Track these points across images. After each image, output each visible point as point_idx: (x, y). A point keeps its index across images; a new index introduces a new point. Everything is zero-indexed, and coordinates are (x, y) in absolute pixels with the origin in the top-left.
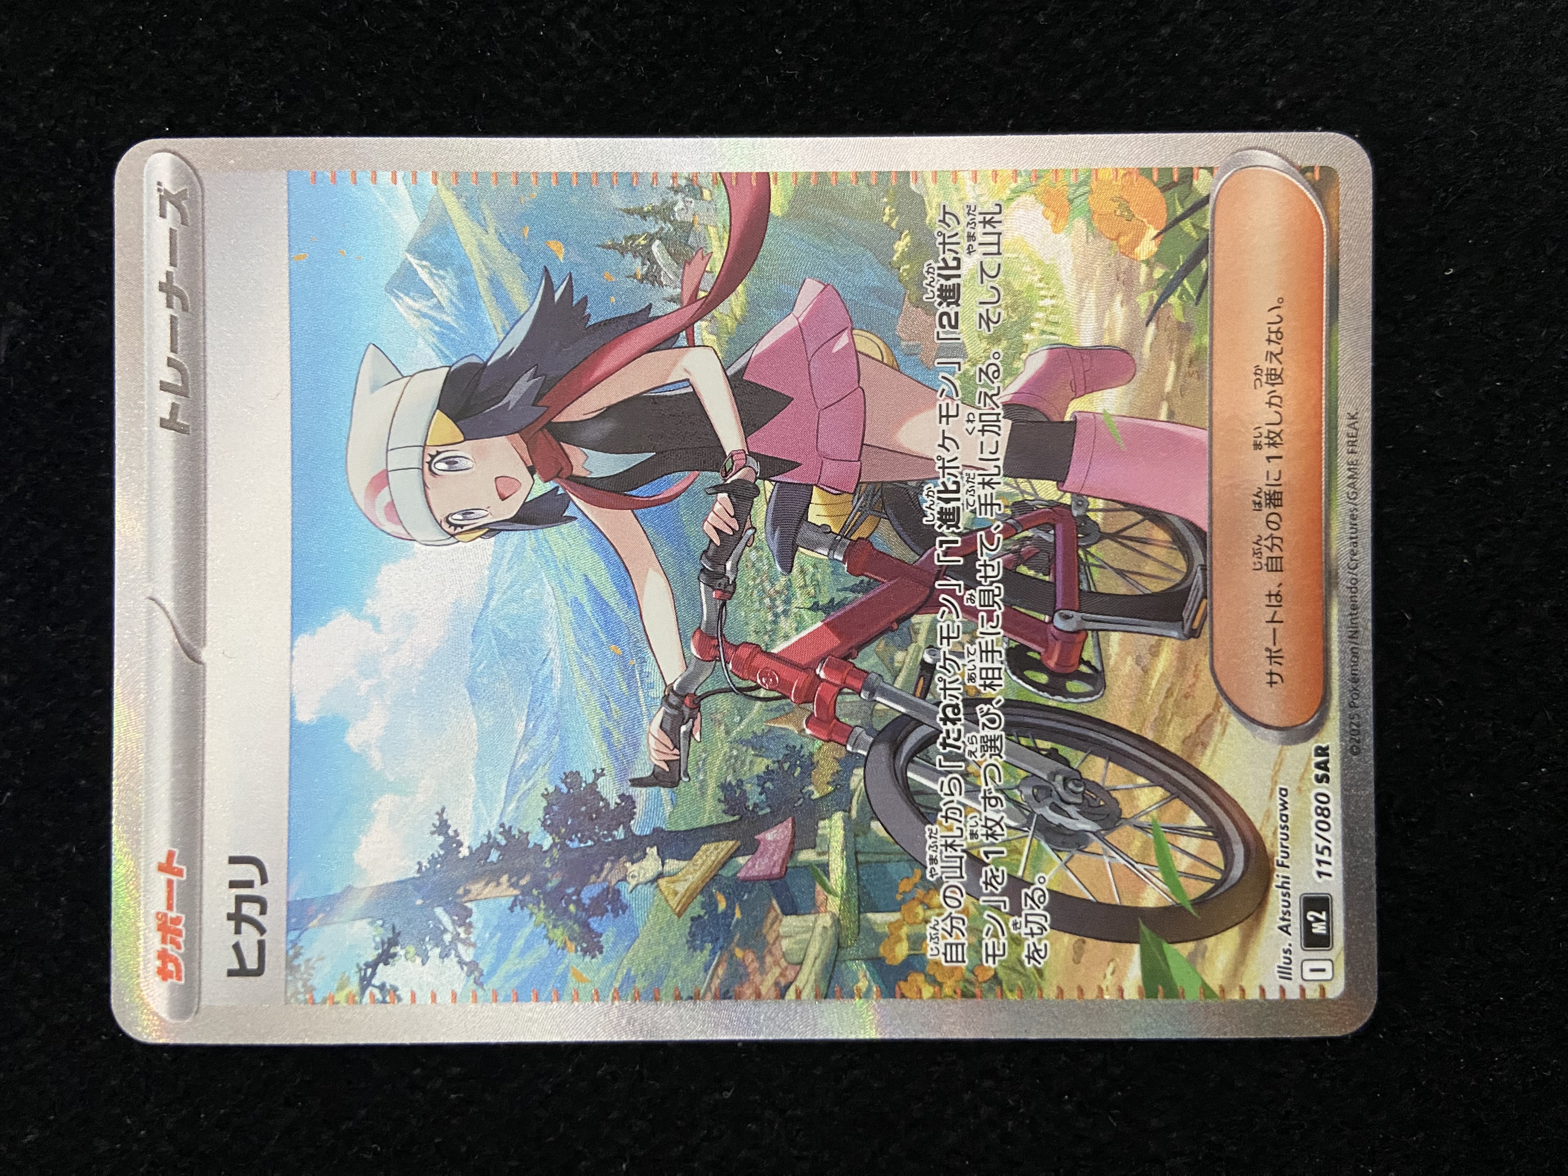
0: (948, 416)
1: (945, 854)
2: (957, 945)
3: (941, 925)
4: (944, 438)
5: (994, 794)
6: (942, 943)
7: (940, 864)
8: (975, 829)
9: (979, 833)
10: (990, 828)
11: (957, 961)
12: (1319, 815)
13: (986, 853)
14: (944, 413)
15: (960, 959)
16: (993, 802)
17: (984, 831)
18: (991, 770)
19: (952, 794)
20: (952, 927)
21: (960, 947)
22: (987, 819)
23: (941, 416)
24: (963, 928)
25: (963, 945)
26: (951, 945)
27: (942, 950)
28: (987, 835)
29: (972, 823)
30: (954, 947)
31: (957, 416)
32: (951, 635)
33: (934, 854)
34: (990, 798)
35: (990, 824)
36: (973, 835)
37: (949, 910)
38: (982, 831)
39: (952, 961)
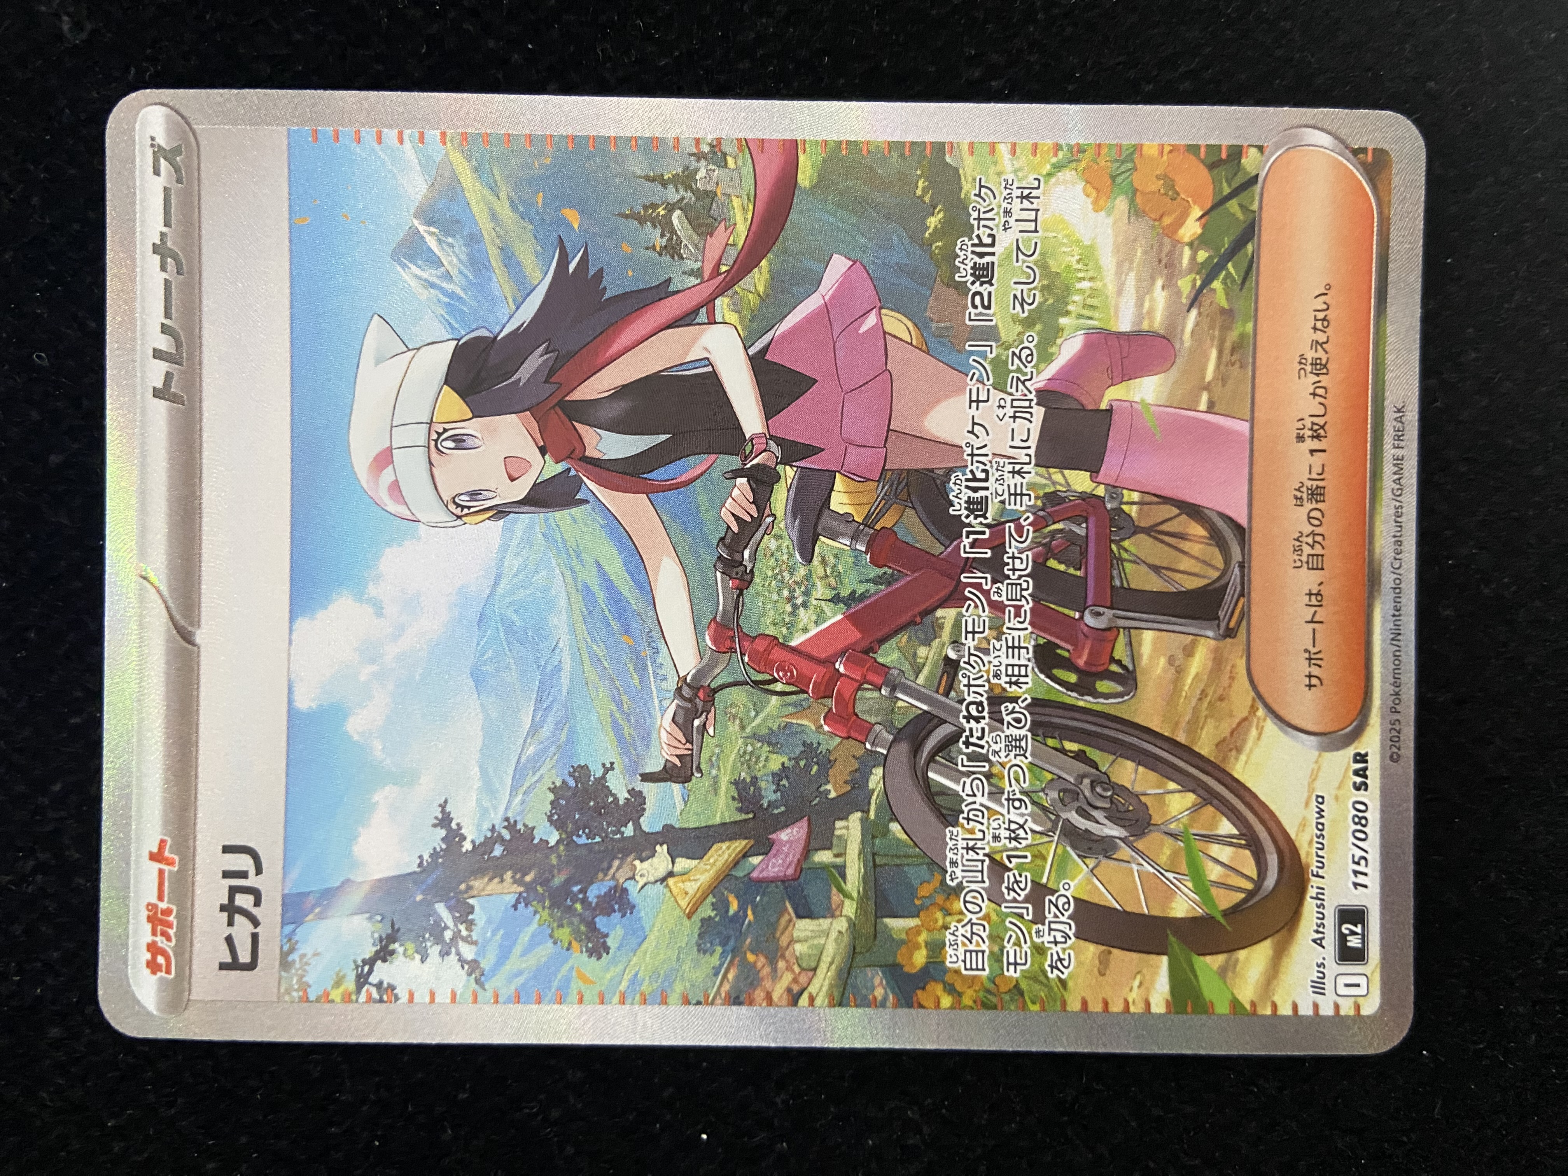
0: (978, 401)
1: (966, 857)
2: (977, 952)
3: (961, 931)
4: (974, 424)
5: (1018, 796)
6: (961, 950)
7: (960, 867)
8: (997, 832)
9: (1002, 836)
10: (1014, 831)
11: (977, 969)
12: (1356, 824)
13: (1009, 857)
14: (974, 398)
15: (980, 967)
16: (1017, 804)
17: (1007, 834)
18: (1016, 772)
19: (975, 795)
20: (972, 933)
21: (980, 955)
22: (1010, 822)
23: (971, 401)
24: (984, 935)
25: (983, 952)
26: (971, 952)
27: (961, 957)
28: (1010, 839)
29: (995, 825)
30: (974, 954)
31: (987, 401)
32: (977, 629)
33: (955, 857)
34: (1014, 800)
35: (1013, 826)
36: (996, 838)
37: (969, 916)
38: (1004, 834)
39: (971, 969)
